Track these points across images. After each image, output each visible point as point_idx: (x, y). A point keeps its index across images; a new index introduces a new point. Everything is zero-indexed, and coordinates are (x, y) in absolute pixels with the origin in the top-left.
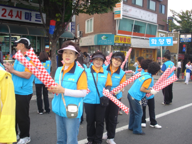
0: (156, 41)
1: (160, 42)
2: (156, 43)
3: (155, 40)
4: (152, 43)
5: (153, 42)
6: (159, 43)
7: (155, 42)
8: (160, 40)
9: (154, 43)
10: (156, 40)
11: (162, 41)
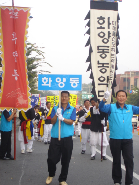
0: (50, 81)
1: (58, 83)
3: (48, 80)
4: (43, 85)
5: (45, 83)
7: (48, 83)
8: (58, 80)
10: (50, 78)
11: (62, 81)
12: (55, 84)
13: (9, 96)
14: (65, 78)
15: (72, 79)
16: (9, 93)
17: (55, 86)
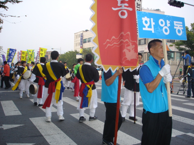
0: (153, 24)
1: (162, 28)
2: (152, 30)
3: (150, 21)
4: (144, 29)
5: (147, 25)
6: (159, 30)
7: (150, 27)
8: (162, 23)
9: (150, 29)
10: (152, 19)
11: (166, 25)
12: (159, 28)
13: (109, 45)
14: (169, 21)
15: (176, 24)
16: (108, 40)
17: (160, 33)
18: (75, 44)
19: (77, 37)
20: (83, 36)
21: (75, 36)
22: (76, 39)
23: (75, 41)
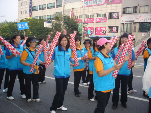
12: (22, 27)
18: (20, 12)
19: (23, 5)
20: (32, 3)
21: (19, 3)
22: (21, 7)
23: (19, 9)
